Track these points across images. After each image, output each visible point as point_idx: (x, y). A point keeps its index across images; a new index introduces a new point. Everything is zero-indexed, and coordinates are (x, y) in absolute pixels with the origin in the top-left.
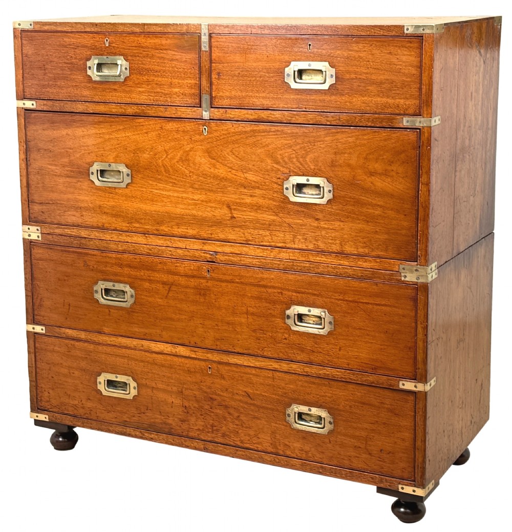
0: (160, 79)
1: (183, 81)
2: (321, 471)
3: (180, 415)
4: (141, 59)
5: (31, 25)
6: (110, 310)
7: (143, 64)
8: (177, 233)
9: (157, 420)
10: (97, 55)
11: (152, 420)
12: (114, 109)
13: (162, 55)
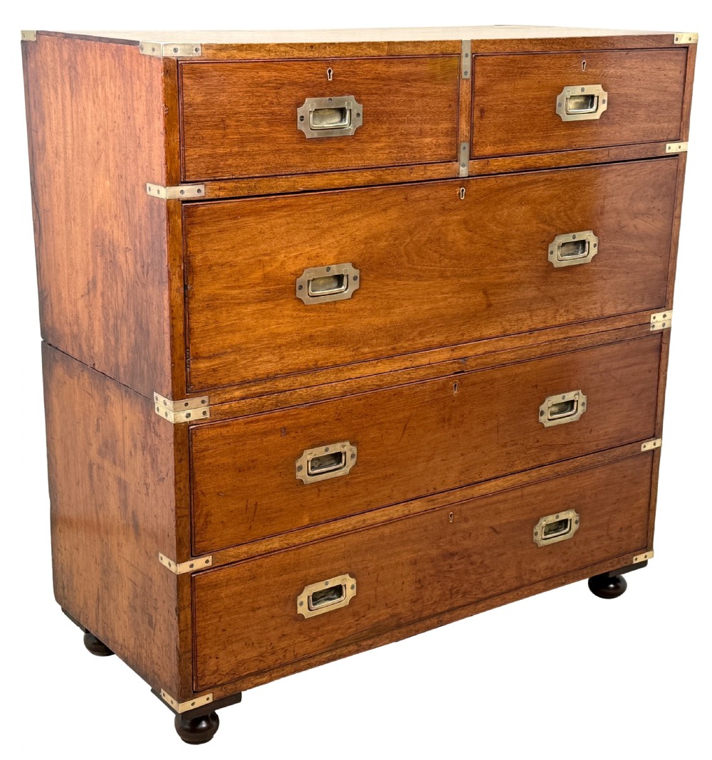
0: (406, 126)
1: (436, 127)
2: (564, 581)
3: (413, 595)
4: (379, 98)
5: (196, 50)
6: (321, 488)
7: (382, 105)
8: (419, 345)
9: (381, 618)
10: (316, 97)
11: (375, 621)
12: (337, 180)
13: (410, 89)
